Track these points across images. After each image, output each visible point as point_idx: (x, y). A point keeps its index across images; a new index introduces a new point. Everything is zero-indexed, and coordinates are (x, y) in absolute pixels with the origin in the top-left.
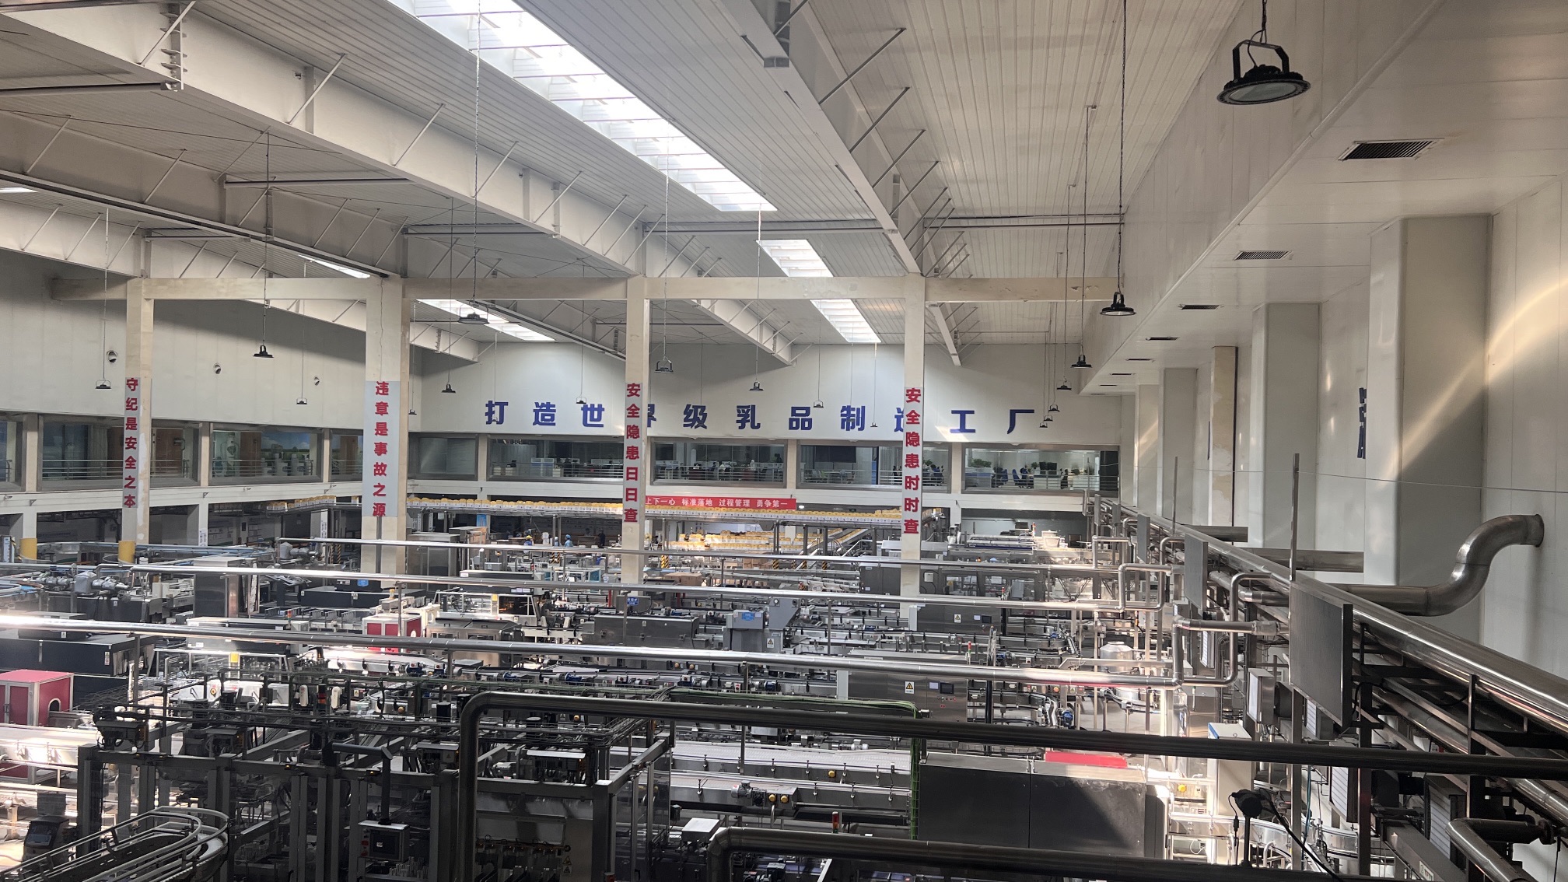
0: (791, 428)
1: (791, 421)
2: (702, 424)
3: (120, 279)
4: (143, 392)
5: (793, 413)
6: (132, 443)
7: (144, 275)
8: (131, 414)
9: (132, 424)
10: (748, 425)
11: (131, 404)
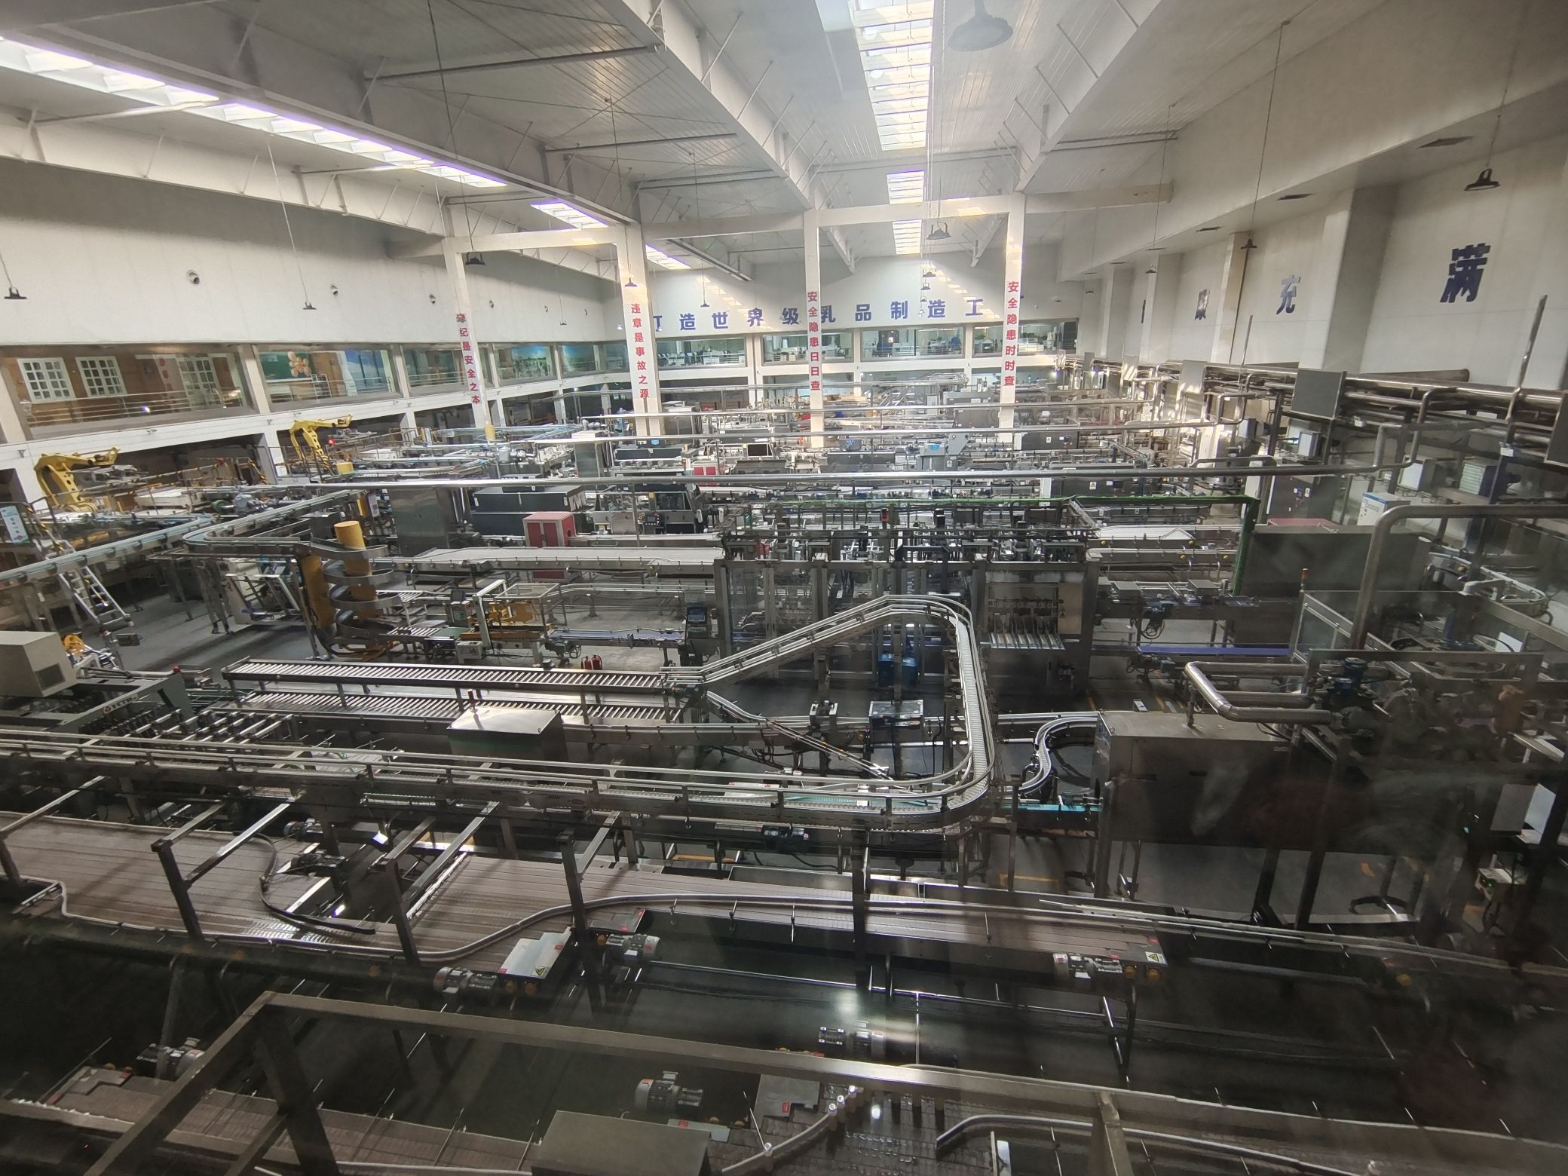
0: (857, 320)
1: (857, 315)
2: (795, 321)
3: (437, 239)
4: (469, 323)
5: (858, 309)
6: (469, 360)
7: (451, 235)
8: (465, 339)
9: (467, 346)
10: (827, 320)
11: (463, 332)
